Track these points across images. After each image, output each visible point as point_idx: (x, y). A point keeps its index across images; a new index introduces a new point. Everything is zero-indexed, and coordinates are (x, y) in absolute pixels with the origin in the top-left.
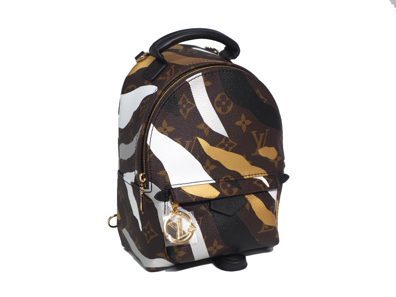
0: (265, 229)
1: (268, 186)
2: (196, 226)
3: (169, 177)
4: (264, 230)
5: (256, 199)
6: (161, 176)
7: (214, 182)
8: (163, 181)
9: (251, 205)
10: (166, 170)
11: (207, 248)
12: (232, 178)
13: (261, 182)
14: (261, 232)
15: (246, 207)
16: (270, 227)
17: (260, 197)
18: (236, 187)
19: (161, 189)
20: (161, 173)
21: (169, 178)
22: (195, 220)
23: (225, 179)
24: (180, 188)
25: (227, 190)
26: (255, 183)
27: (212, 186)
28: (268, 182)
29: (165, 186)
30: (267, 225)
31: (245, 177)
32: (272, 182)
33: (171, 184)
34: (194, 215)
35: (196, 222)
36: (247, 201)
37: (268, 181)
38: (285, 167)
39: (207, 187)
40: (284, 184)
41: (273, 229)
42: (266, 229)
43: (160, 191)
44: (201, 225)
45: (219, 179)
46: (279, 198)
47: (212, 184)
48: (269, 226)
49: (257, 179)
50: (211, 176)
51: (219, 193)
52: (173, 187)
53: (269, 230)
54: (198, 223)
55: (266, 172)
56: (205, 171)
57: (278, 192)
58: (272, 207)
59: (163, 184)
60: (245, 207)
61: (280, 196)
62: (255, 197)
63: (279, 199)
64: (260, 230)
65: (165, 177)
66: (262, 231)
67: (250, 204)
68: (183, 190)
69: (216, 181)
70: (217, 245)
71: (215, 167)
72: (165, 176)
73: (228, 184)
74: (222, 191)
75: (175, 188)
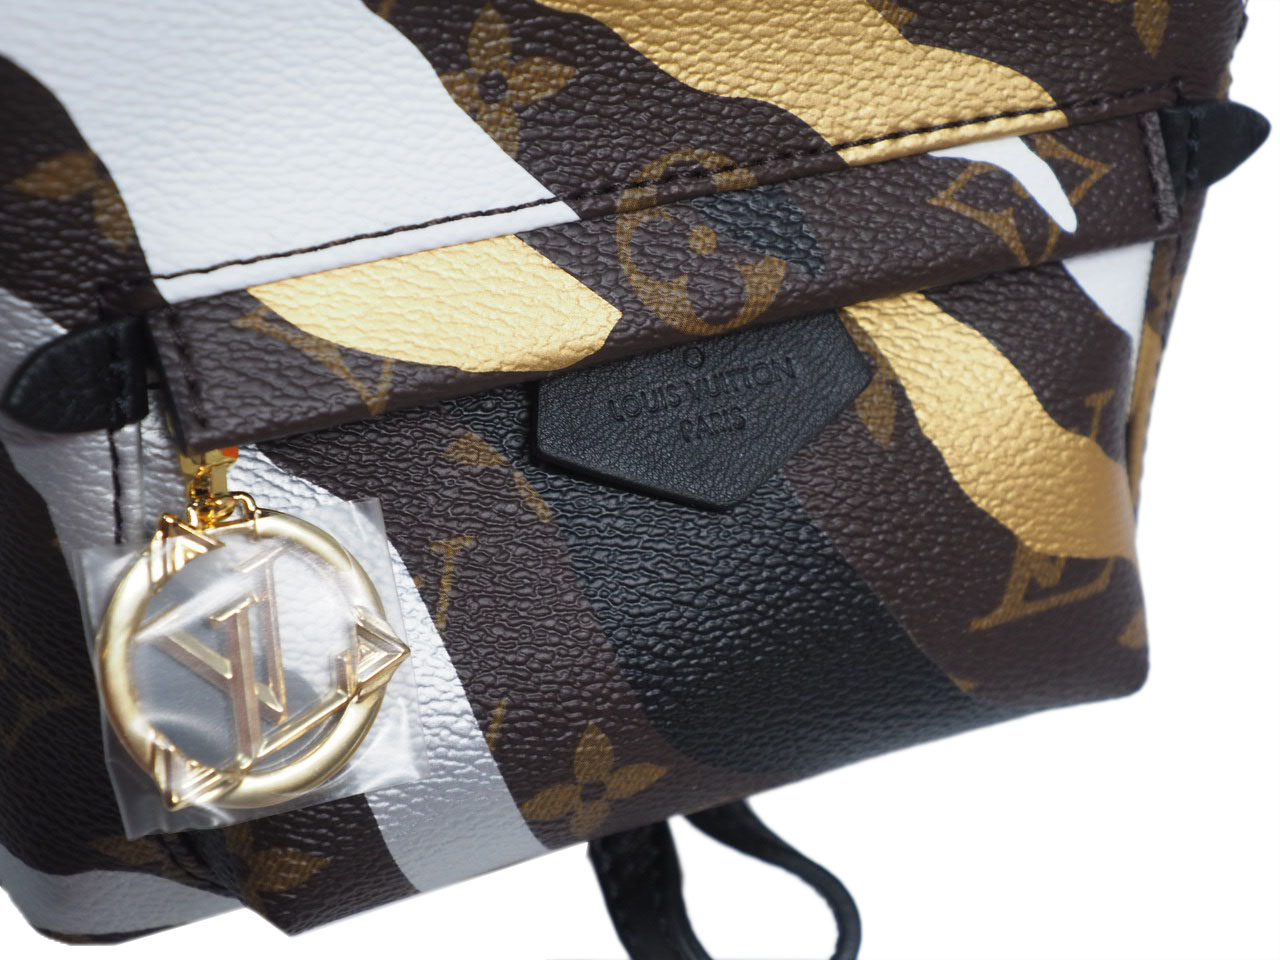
0: (1033, 592)
1: (1064, 216)
2: (409, 624)
3: (127, 197)
4: (1029, 597)
5: (950, 343)
6: (55, 202)
7: (562, 213)
8: (68, 242)
9: (911, 395)
10: (97, 146)
11: (519, 806)
12: (728, 169)
13: (999, 186)
14: (1001, 614)
15: (861, 415)
16: (1078, 570)
17: (995, 318)
18: (772, 247)
19: (59, 321)
20: (47, 181)
21: (124, 210)
22: (400, 568)
23: (668, 178)
24: (238, 301)
25: (683, 281)
26: (943, 199)
27: (544, 251)
28: (1068, 186)
29: (101, 288)
30: (1053, 559)
31: (850, 155)
32: (1104, 183)
33: (156, 265)
34: (387, 525)
35: (410, 582)
36: (868, 364)
37: (1068, 177)
38: (1239, 35)
39: (503, 271)
40: (1218, 194)
41: (1101, 584)
42: (1048, 592)
43: (58, 341)
44: (452, 607)
45: (608, 189)
46: (1163, 306)
47: (542, 240)
48: (1070, 561)
49: (963, 164)
50: (528, 166)
51: (616, 315)
52: (172, 291)
53: (1067, 598)
54: (429, 595)
55: (1047, 99)
56: (473, 113)
57: (1154, 264)
58: (1098, 401)
59: (74, 272)
60: (854, 420)
61: (1172, 297)
62: (945, 326)
63: (1168, 317)
64: (995, 604)
65: (92, 210)
66: (1010, 608)
67: (898, 392)
68: (275, 319)
69: (577, 210)
70: (614, 769)
71: (562, 73)
72: (84, 198)
73: (697, 231)
74: (645, 291)
75: (196, 303)
